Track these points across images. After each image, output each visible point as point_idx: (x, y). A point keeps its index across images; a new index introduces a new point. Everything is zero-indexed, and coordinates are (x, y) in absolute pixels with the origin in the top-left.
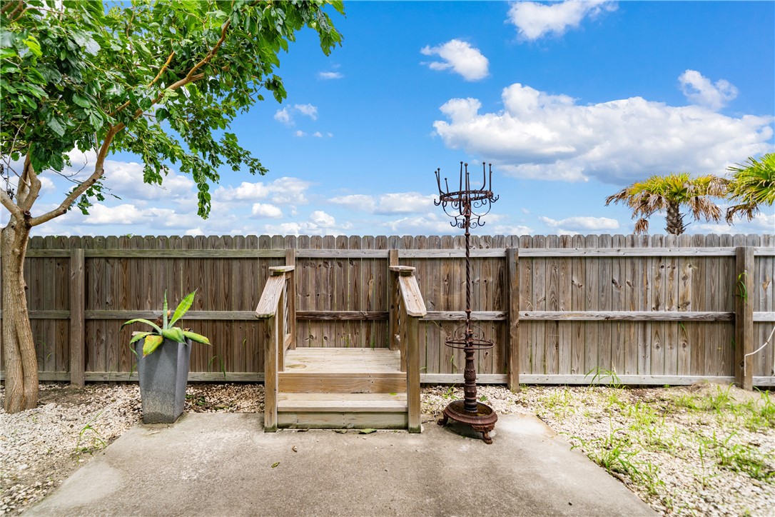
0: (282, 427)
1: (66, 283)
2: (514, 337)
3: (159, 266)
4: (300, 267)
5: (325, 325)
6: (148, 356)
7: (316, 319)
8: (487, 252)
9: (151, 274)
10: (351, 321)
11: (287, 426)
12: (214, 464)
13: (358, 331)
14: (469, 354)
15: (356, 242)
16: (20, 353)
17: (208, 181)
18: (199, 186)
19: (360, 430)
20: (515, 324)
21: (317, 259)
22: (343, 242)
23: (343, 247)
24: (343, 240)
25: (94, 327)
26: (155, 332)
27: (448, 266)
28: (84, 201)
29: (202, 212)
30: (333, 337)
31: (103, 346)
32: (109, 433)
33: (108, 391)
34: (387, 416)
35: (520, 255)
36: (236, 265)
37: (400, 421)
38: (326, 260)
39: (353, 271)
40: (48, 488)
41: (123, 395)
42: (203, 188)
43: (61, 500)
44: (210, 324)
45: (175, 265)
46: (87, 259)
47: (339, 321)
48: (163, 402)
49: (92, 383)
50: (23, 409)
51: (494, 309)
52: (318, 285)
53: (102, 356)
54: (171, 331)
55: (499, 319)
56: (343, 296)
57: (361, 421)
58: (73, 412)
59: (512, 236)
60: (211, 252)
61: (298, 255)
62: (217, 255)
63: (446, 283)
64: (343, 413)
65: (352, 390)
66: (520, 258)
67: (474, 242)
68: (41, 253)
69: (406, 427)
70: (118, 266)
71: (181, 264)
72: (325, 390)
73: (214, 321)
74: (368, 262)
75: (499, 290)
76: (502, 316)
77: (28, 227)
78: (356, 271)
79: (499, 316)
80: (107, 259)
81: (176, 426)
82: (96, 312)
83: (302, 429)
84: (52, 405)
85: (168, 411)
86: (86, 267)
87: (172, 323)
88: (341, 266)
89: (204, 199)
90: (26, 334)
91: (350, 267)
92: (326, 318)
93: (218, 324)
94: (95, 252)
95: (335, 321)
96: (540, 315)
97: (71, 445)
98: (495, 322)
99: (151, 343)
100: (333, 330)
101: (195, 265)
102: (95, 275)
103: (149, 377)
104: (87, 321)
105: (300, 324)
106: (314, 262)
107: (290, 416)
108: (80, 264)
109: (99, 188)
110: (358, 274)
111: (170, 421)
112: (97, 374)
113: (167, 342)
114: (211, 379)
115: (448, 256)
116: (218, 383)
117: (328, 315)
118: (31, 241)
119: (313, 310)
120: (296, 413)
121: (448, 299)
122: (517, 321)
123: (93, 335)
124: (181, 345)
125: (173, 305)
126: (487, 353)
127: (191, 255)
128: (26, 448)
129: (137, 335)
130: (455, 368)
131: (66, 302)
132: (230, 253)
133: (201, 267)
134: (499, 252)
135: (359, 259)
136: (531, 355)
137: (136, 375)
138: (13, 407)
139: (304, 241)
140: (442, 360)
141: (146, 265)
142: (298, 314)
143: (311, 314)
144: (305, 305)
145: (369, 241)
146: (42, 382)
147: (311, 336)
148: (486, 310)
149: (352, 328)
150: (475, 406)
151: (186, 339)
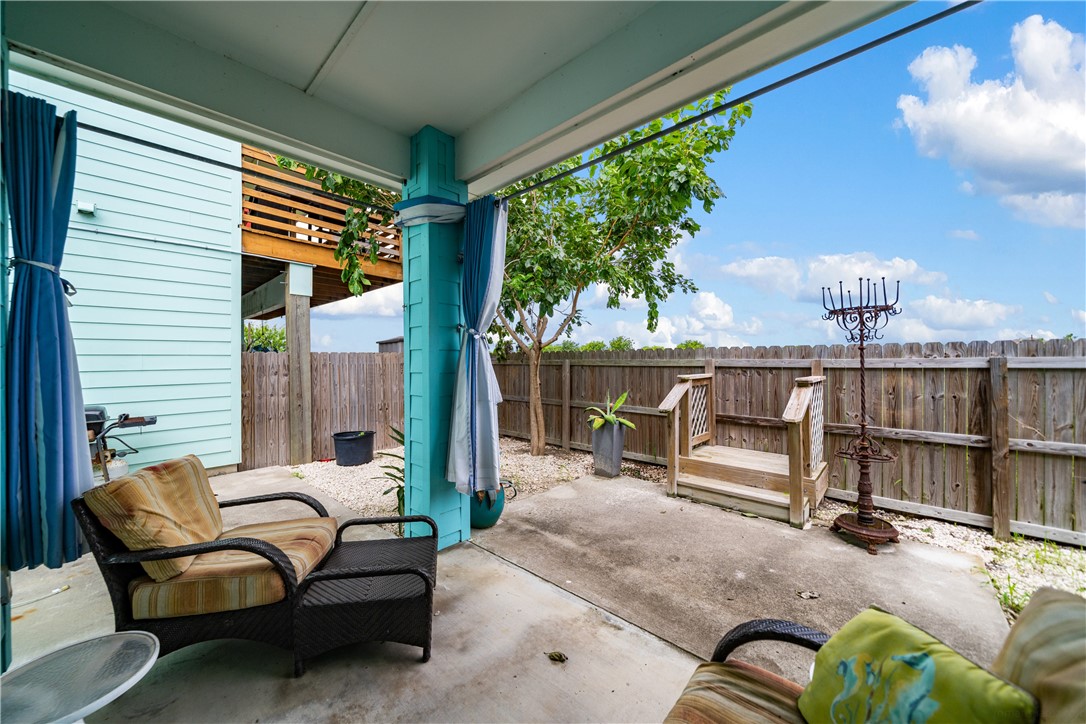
0: (681, 496)
1: (560, 382)
2: (1000, 470)
3: (613, 372)
4: (720, 375)
5: (744, 428)
6: (596, 430)
7: (734, 422)
8: (956, 362)
9: (608, 378)
10: (771, 427)
11: (685, 497)
12: (625, 502)
13: (778, 438)
14: (864, 467)
15: (776, 352)
16: (537, 422)
17: (657, 300)
18: (650, 305)
19: (743, 513)
20: (1001, 454)
21: (736, 368)
22: (762, 352)
23: (762, 356)
24: (762, 351)
25: (575, 411)
26: (602, 417)
27: (894, 377)
28: (570, 328)
29: (651, 327)
30: (752, 440)
31: (580, 426)
32: (576, 475)
33: (582, 456)
34: (770, 508)
35: (1009, 365)
36: (666, 372)
37: (782, 514)
38: (744, 369)
39: (773, 380)
40: (545, 489)
41: (589, 459)
42: (653, 306)
43: (548, 494)
44: (647, 418)
45: (623, 371)
46: (571, 366)
47: (758, 426)
48: (606, 463)
49: (574, 450)
50: (538, 455)
51: (970, 432)
52: (736, 391)
53: (579, 433)
54: (611, 417)
55: (976, 445)
56: (763, 403)
57: (745, 506)
58: (560, 461)
59: (1003, 342)
60: (648, 362)
61: (717, 365)
62: (652, 364)
63: (891, 397)
64: (730, 496)
65: (747, 483)
66: (1009, 369)
67: (935, 349)
68: (548, 362)
69: (788, 522)
70: (588, 371)
71: (627, 371)
72: (722, 479)
73: (650, 416)
74: (790, 372)
75: (979, 409)
76: (983, 442)
77: (540, 349)
78: (777, 378)
79: (977, 442)
80: (582, 366)
81: (613, 480)
82: (577, 402)
83: (695, 501)
84: (551, 456)
85: (609, 471)
86: (571, 372)
87: (613, 411)
88: (759, 375)
89: (653, 315)
90: (540, 411)
91: (770, 376)
92: (744, 422)
93: (653, 418)
94: (576, 361)
95: (753, 425)
96: (1060, 448)
97: (557, 476)
98: (971, 448)
99: (598, 422)
100: (752, 434)
101: (637, 371)
102: (575, 378)
103: (598, 446)
104: (571, 407)
105: (720, 426)
106: (733, 370)
107: (687, 489)
108: (567, 369)
109: (578, 318)
110: (779, 383)
111: (610, 476)
112: (577, 444)
113: (607, 424)
114: (648, 461)
115: (892, 366)
116: (653, 464)
117: (746, 419)
118: (543, 354)
119: (732, 414)
120: (691, 488)
121: (894, 415)
122: (1006, 450)
123: (575, 416)
124: (616, 427)
125: (614, 399)
126: (958, 486)
127: (634, 364)
128: (538, 473)
129: (592, 417)
130: (906, 494)
131: (560, 395)
132: (662, 362)
133: (641, 373)
134: (979, 362)
135: (779, 369)
136: (1044, 500)
137: (591, 447)
138: (534, 452)
139: (725, 352)
140: (885, 483)
141: (604, 370)
142: (717, 416)
143: (729, 417)
144: (724, 409)
145: (791, 351)
146: (547, 444)
147: (730, 437)
148: (957, 432)
149: (772, 434)
150: (871, 519)
151: (621, 424)
